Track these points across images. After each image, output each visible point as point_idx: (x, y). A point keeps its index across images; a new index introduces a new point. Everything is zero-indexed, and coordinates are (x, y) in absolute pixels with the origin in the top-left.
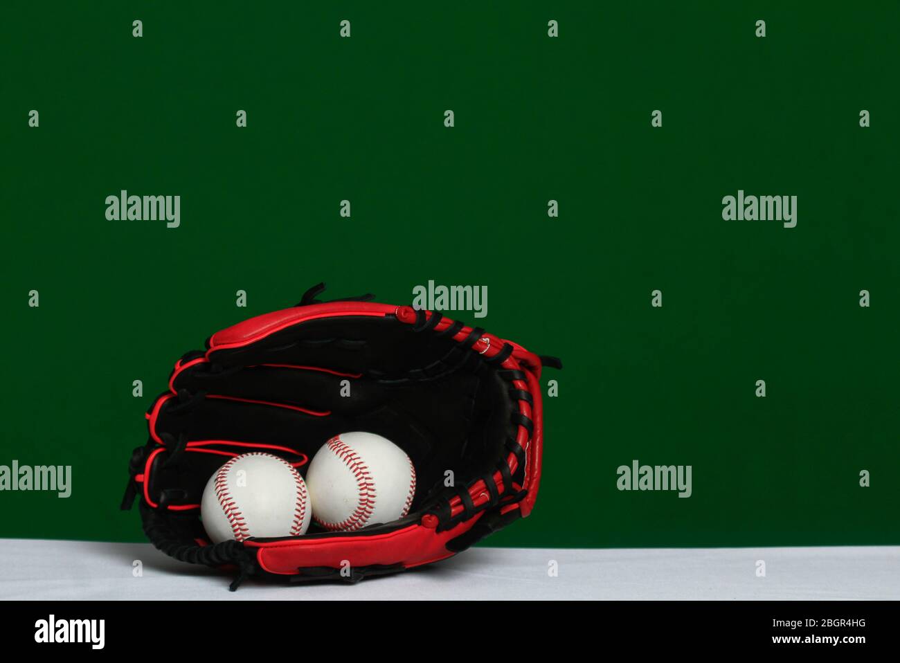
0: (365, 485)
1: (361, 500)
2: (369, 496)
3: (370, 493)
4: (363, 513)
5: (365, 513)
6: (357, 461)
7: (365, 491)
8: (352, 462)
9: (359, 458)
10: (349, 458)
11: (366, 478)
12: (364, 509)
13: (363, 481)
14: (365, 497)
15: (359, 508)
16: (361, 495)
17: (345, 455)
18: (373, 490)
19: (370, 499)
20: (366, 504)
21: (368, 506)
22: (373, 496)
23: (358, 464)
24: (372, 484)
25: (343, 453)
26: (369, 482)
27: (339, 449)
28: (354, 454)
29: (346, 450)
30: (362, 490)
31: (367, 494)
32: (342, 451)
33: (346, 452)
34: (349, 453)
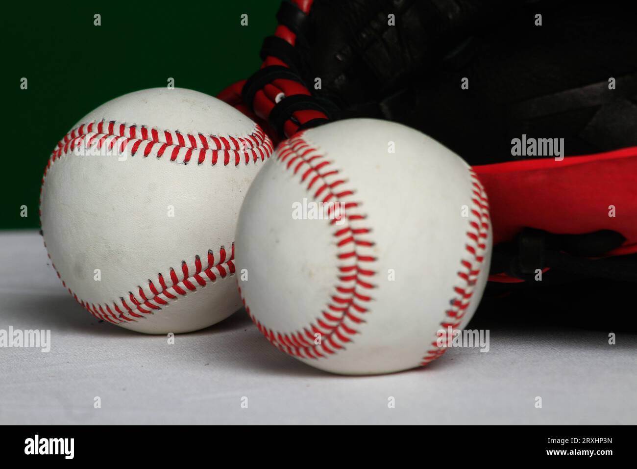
0: (348, 235)
1: (343, 269)
2: (361, 258)
3: (363, 251)
4: (350, 302)
5: (357, 301)
6: (330, 180)
7: (349, 247)
8: (320, 183)
9: (336, 172)
10: (313, 174)
11: (352, 218)
12: (352, 290)
13: (343, 224)
14: (351, 262)
15: (340, 289)
16: (343, 256)
17: (305, 167)
18: (369, 244)
19: (364, 265)
20: (354, 277)
21: (359, 282)
22: (371, 259)
23: (332, 186)
24: (366, 231)
25: (300, 164)
26: (357, 224)
27: (294, 155)
28: (326, 163)
29: (307, 157)
30: (341, 244)
31: (353, 254)
32: (299, 160)
33: (309, 161)
34: (315, 163)
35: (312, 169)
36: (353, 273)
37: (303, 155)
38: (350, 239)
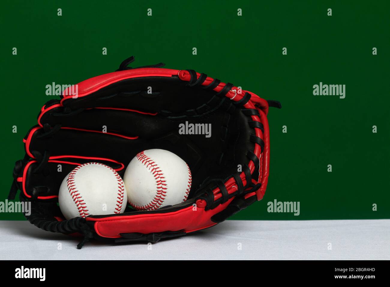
0: (160, 182)
1: (158, 191)
2: (163, 188)
3: (164, 186)
4: (159, 200)
6: (155, 167)
7: (160, 186)
8: (153, 168)
9: (156, 165)
11: (161, 178)
12: (160, 196)
13: (159, 179)
14: (161, 189)
15: (157, 196)
16: (158, 188)
17: (148, 163)
18: (165, 185)
19: (164, 190)
20: (161, 193)
21: (162, 195)
22: (166, 189)
23: (156, 169)
24: (165, 181)
25: (146, 162)
26: (162, 179)
27: (144, 159)
28: (154, 162)
29: (148, 160)
30: (158, 185)
31: (161, 187)
32: (146, 161)
33: (149, 161)
34: (150, 162)
35: (150, 164)
36: (161, 192)
37: (146, 160)
38: (161, 183)
